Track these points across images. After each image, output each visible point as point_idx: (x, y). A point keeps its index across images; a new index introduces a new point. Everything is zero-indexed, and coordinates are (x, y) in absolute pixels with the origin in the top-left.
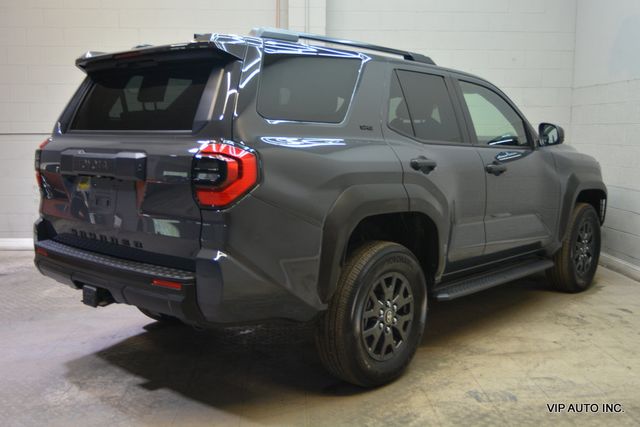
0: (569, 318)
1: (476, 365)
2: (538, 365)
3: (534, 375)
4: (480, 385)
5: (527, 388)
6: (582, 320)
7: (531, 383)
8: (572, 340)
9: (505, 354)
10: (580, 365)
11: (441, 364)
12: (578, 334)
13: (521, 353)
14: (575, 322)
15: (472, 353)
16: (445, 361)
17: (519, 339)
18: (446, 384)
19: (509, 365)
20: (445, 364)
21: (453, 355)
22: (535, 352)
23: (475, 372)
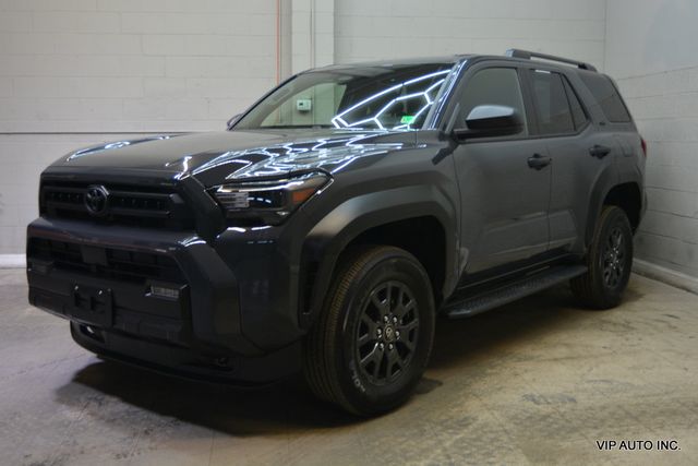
0: (615, 324)
1: (526, 371)
2: (591, 369)
3: (590, 377)
4: (537, 389)
5: (585, 390)
6: (628, 327)
7: (586, 385)
8: (622, 345)
9: (556, 360)
10: (634, 368)
11: (489, 371)
12: (627, 339)
13: (572, 358)
14: (622, 328)
15: (519, 360)
16: (492, 368)
17: (567, 345)
18: (500, 389)
19: (561, 370)
20: (494, 371)
21: (500, 362)
22: (585, 357)
23: (527, 377)
